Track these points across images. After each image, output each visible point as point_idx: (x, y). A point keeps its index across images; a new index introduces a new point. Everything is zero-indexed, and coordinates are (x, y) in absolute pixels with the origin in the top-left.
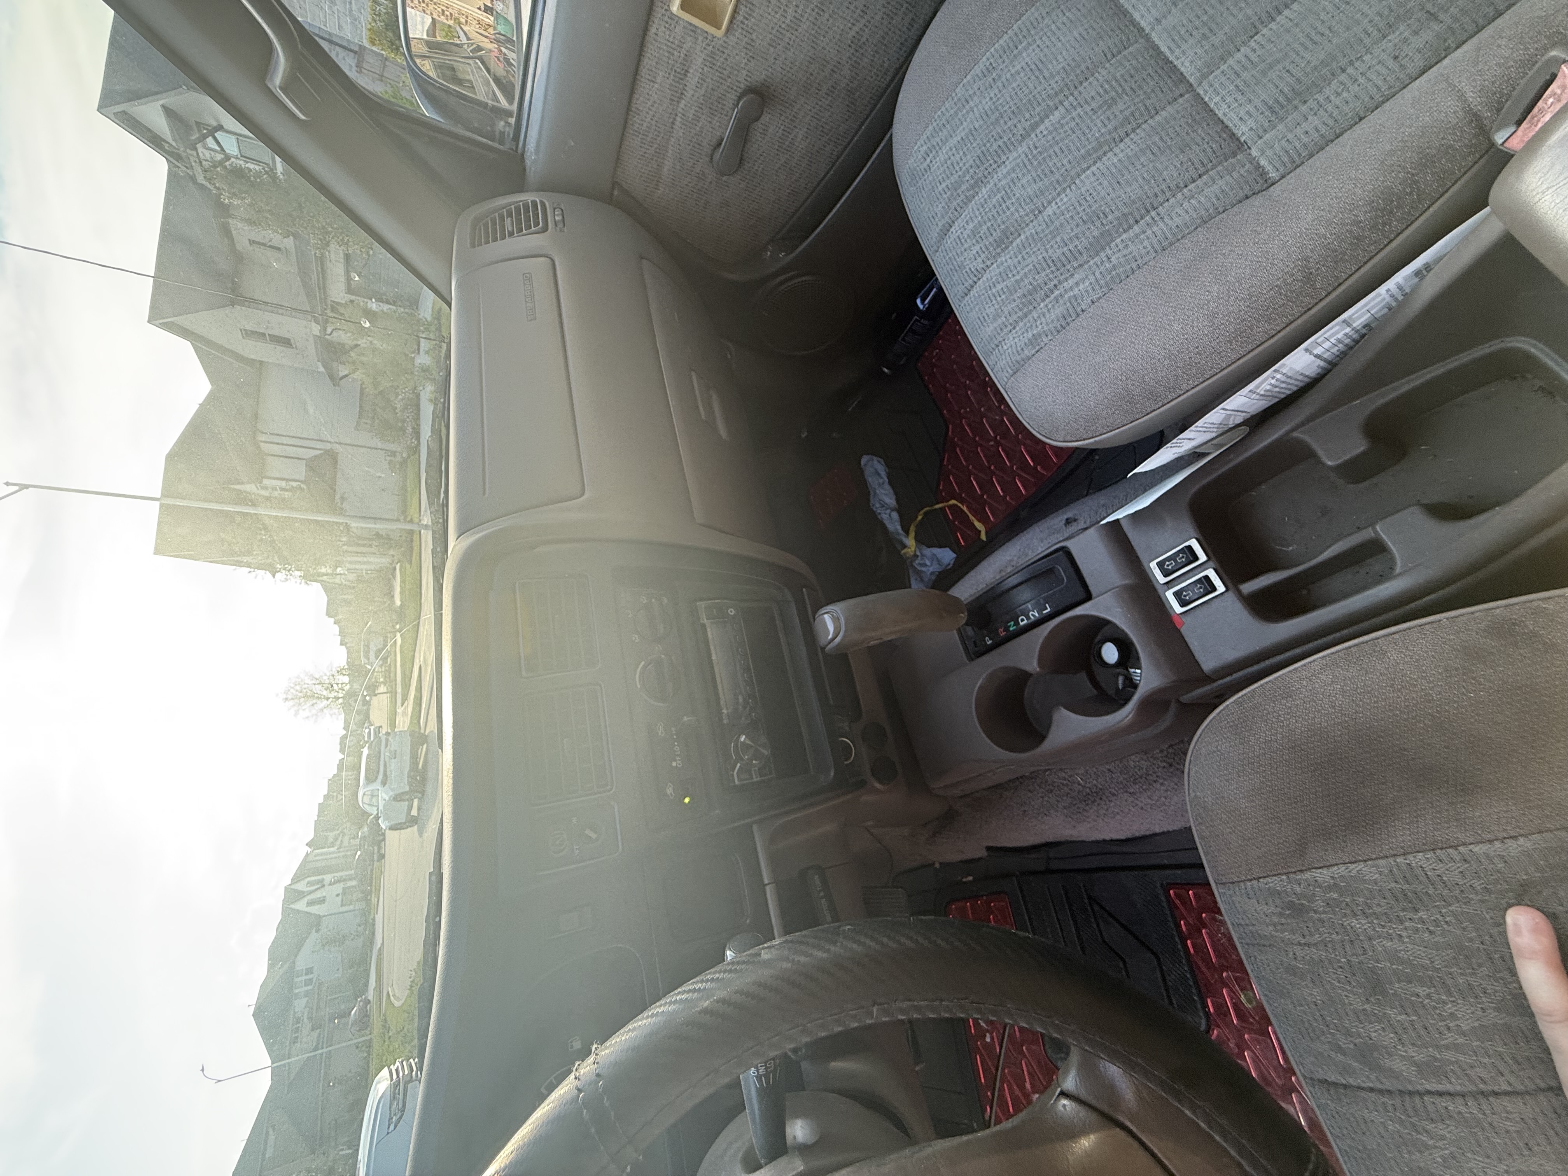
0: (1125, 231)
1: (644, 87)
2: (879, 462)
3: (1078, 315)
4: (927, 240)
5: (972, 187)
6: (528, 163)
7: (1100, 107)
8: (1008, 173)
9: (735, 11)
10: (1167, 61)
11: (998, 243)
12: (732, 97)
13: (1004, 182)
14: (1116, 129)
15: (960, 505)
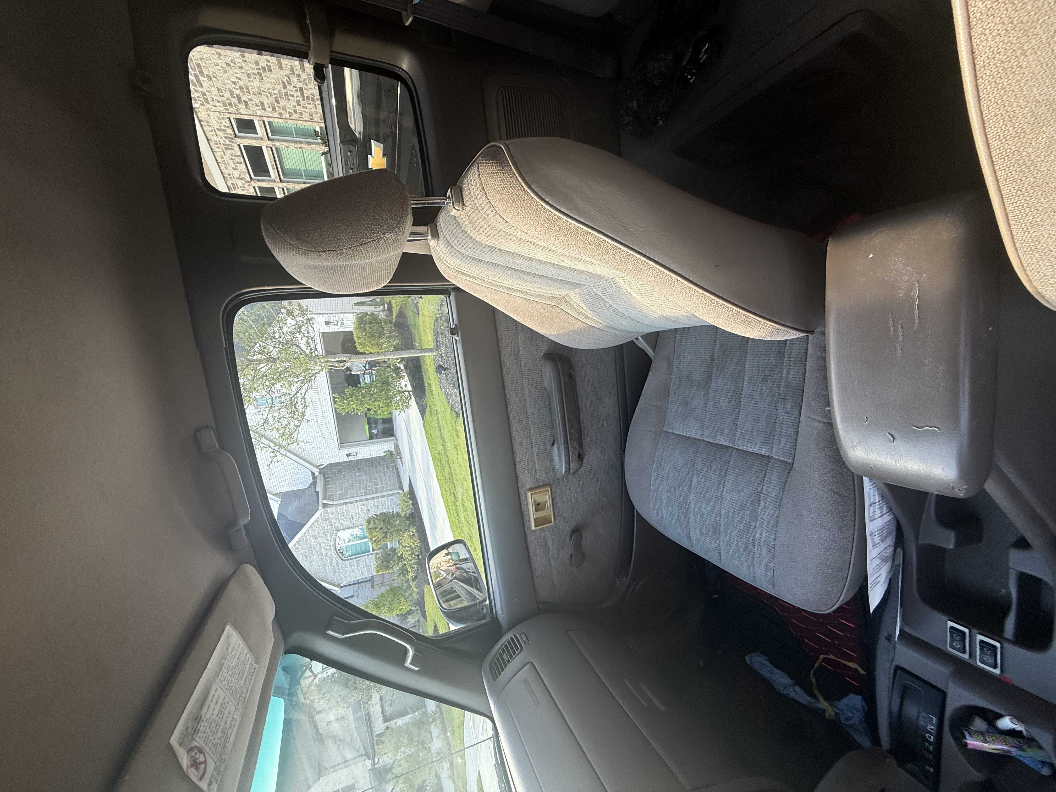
0: (759, 506)
1: (534, 559)
2: (757, 656)
3: (774, 548)
4: (684, 543)
5: (686, 517)
6: (500, 619)
7: (708, 469)
8: (695, 506)
9: (554, 513)
10: (717, 444)
11: (714, 533)
12: (568, 538)
13: (696, 510)
14: (720, 474)
15: (828, 656)
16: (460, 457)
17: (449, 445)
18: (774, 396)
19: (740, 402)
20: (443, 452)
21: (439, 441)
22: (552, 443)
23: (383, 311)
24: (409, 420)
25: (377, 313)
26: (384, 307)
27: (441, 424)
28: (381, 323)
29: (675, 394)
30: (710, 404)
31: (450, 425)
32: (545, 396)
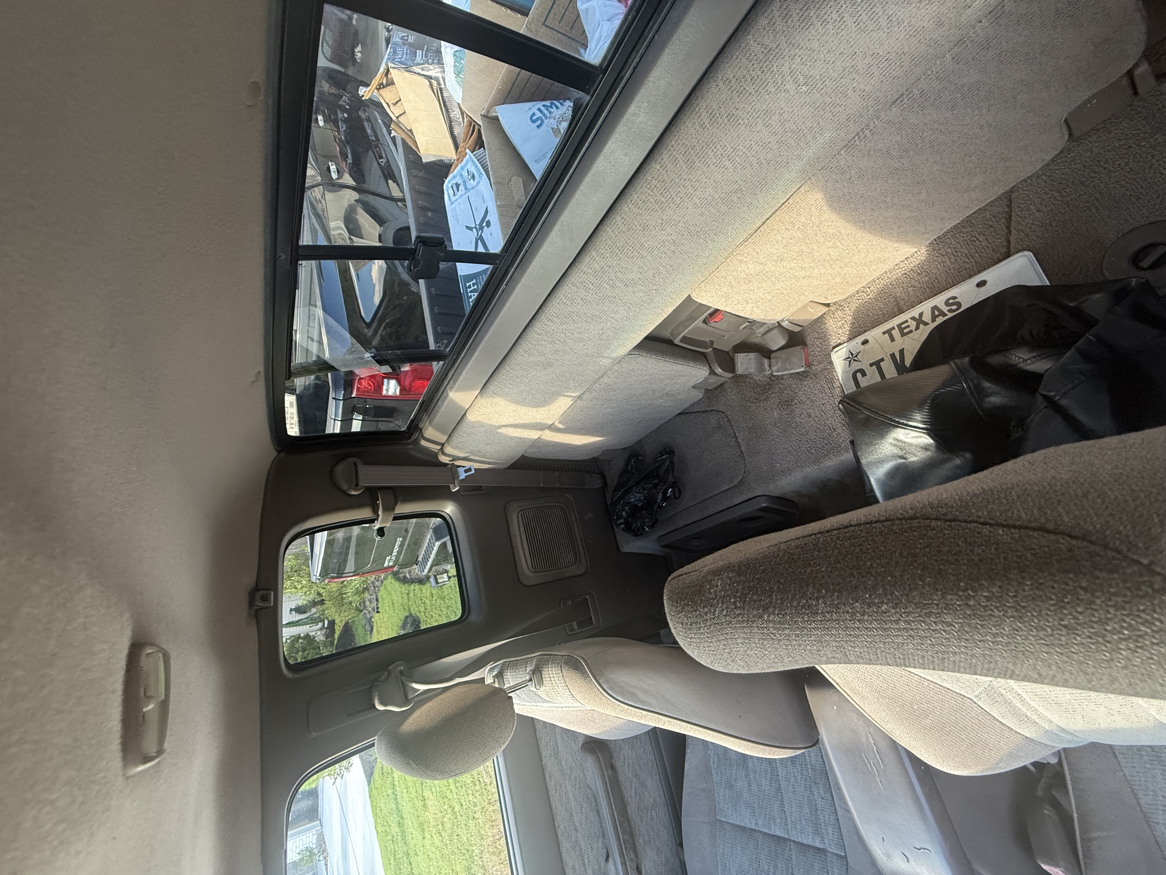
10: (774, 836)
16: (427, 842)
17: (410, 824)
18: (806, 779)
19: (780, 784)
20: (399, 838)
21: (393, 819)
22: (605, 858)
23: (320, 629)
24: (346, 789)
25: (314, 633)
26: (324, 625)
27: (398, 789)
28: (319, 648)
29: (717, 774)
30: (754, 786)
31: (412, 790)
32: (589, 795)
